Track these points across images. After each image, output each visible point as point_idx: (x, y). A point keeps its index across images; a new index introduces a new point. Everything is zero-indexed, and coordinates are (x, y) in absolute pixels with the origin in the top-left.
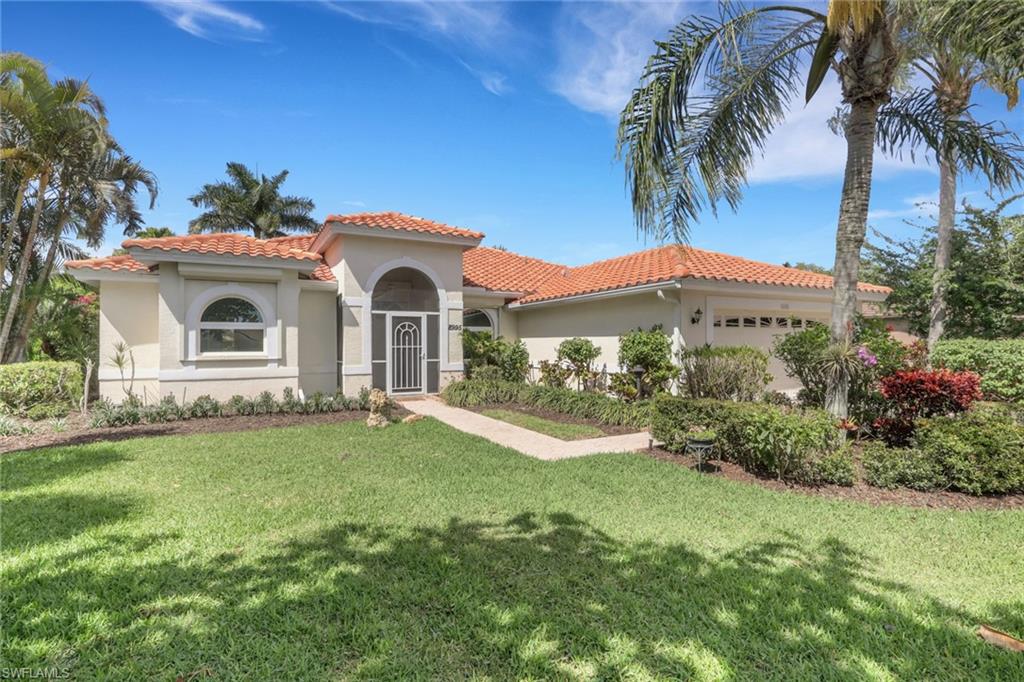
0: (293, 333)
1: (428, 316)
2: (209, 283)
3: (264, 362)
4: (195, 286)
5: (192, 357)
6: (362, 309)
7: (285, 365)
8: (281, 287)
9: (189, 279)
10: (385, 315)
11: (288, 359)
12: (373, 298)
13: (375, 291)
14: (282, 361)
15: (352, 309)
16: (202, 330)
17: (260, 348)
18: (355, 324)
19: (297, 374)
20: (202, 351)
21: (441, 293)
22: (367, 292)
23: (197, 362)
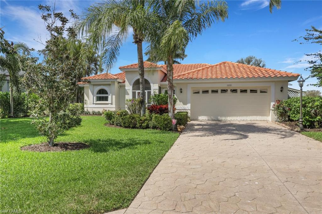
0: (114, 97)
1: (148, 92)
2: (97, 86)
3: (108, 104)
4: (95, 87)
5: (95, 103)
6: (130, 90)
7: (112, 105)
8: (111, 86)
9: (94, 85)
10: (136, 92)
11: (113, 103)
12: (133, 87)
13: (133, 85)
14: (112, 104)
15: (127, 90)
16: (97, 97)
17: (107, 101)
18: (128, 94)
19: (115, 107)
20: (97, 101)
21: (151, 85)
22: (131, 85)
23: (96, 103)
